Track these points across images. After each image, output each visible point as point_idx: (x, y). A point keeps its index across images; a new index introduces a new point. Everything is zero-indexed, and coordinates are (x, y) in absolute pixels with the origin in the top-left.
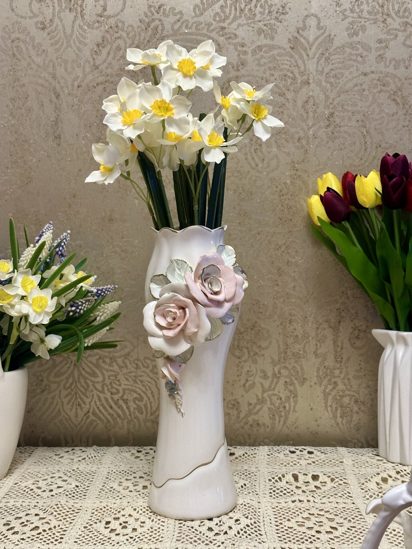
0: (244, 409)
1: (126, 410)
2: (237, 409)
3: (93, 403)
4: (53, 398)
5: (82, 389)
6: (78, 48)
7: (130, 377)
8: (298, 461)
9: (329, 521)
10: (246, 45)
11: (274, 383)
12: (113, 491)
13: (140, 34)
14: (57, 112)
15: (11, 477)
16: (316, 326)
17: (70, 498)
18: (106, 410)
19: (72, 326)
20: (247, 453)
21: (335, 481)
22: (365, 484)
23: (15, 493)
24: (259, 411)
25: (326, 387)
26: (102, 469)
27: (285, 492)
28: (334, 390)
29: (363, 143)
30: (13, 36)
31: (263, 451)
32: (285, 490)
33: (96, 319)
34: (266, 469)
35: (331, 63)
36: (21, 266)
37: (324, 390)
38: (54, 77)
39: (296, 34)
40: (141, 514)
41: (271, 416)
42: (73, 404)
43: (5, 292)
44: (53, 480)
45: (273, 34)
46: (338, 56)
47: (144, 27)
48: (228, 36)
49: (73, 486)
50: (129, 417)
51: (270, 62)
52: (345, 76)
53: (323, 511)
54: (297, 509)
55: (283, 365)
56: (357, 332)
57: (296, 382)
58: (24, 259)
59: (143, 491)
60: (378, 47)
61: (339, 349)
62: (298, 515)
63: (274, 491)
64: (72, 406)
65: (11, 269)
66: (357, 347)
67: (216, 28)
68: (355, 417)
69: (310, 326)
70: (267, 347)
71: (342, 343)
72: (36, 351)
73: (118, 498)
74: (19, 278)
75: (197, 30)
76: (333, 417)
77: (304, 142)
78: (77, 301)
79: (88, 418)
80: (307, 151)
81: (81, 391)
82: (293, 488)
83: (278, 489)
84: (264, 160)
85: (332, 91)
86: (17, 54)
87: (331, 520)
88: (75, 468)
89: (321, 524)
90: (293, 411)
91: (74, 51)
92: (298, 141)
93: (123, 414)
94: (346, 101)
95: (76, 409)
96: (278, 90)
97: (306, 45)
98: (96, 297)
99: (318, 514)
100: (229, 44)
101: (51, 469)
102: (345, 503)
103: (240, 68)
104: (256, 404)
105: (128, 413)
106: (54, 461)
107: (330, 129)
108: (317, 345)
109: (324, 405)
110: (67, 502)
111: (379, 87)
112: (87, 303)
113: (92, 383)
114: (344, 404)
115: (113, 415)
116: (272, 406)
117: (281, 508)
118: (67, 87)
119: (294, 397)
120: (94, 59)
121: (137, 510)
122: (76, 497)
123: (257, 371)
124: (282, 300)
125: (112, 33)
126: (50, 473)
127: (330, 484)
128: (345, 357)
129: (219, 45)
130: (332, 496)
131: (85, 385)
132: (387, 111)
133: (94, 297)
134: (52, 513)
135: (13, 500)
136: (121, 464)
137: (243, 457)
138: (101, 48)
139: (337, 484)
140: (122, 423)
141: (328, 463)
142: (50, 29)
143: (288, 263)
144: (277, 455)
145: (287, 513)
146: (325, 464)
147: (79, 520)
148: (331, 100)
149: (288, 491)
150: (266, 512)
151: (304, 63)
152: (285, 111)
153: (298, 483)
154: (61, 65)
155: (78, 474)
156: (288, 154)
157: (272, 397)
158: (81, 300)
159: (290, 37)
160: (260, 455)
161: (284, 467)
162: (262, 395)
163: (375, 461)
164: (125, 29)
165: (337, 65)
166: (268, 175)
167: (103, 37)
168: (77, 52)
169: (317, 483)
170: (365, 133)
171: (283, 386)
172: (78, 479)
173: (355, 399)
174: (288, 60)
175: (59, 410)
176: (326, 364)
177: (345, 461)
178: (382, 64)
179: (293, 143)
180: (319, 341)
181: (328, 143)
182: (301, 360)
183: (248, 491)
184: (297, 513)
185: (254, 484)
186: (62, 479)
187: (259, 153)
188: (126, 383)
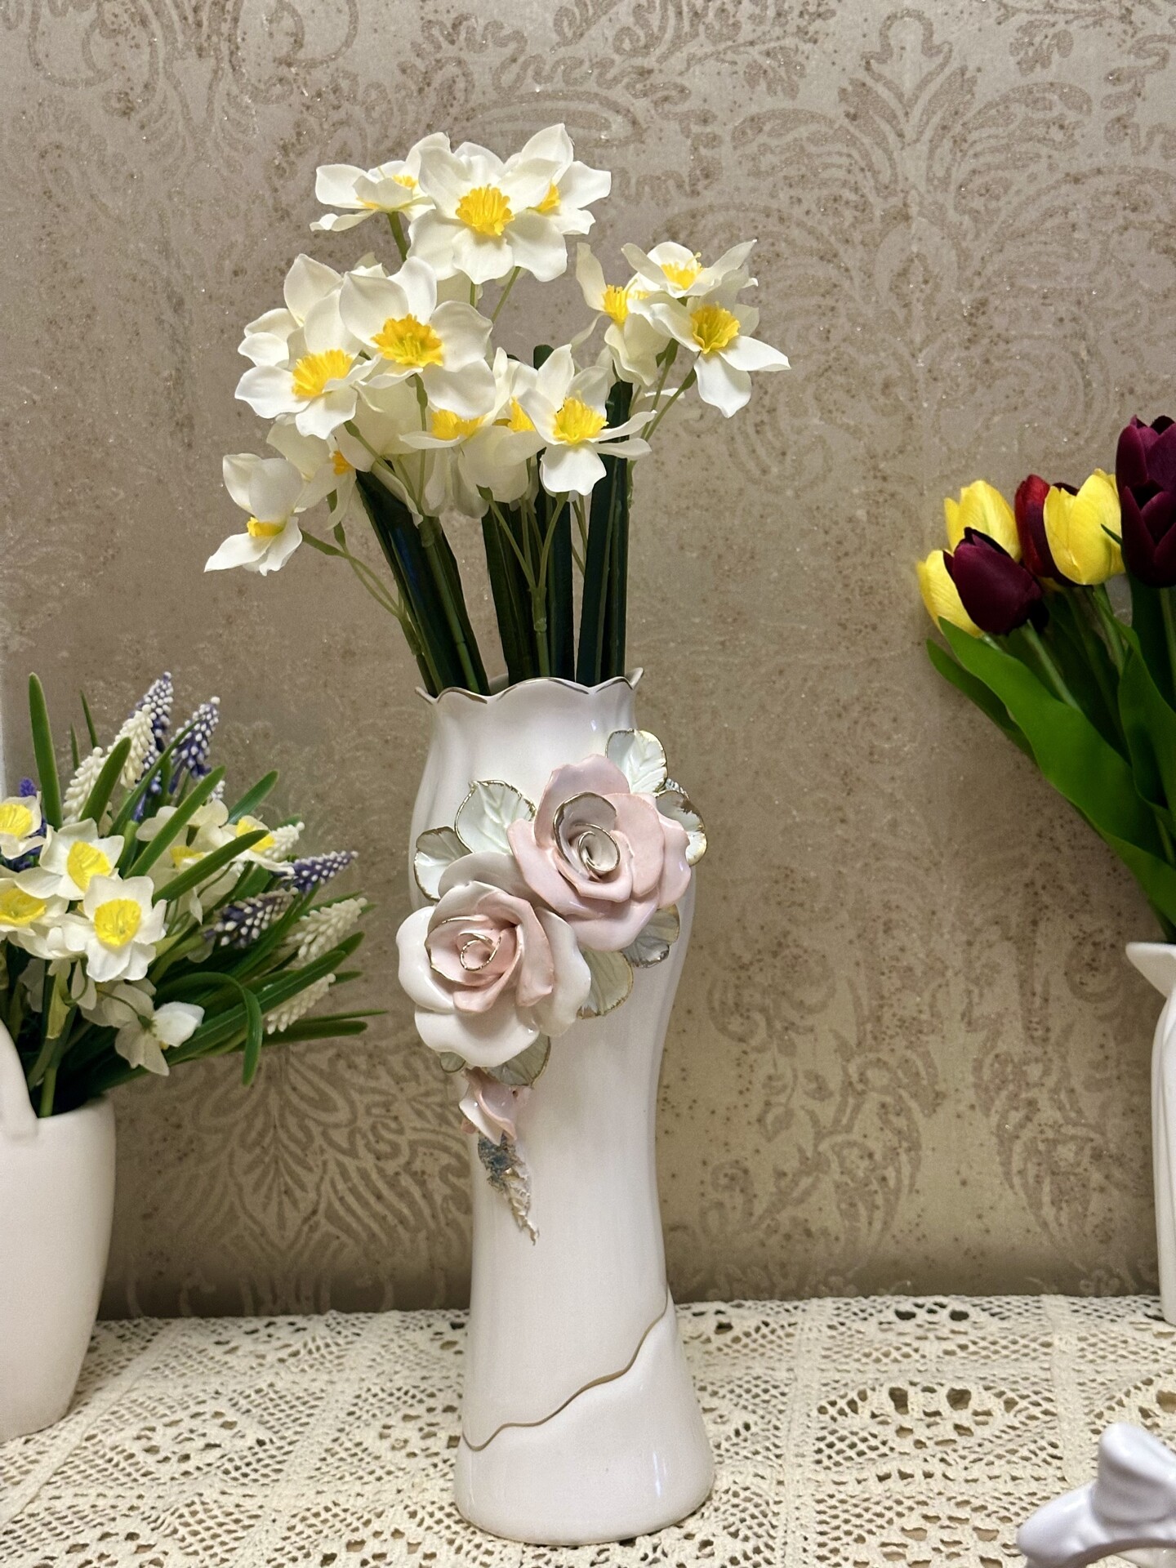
0: (765, 1188)
1: (422, 1203)
2: (742, 1191)
3: (326, 1187)
4: (213, 1176)
5: (293, 1147)
6: (229, 163)
7: (428, 1106)
8: (916, 1344)
9: (981, 1538)
10: (715, 117)
11: (848, 1111)
12: (361, 1455)
13: (403, 110)
14: (179, 351)
15: (79, 1418)
16: (964, 938)
17: (235, 1479)
18: (365, 1205)
19: (229, 978)
20: (766, 1324)
21: (1017, 1408)
22: (1107, 1414)
23: (82, 1468)
24: (807, 1193)
25: (1004, 1117)
26: (339, 1387)
27: (862, 1446)
28: (1030, 1125)
29: (1081, 386)
30: (43, 140)
31: (819, 1312)
32: (864, 1440)
33: (295, 955)
34: (818, 1374)
35: (971, 152)
36: (69, 812)
37: (999, 1126)
38: (166, 250)
39: (862, 75)
40: (429, 1528)
41: (843, 1206)
42: (270, 1189)
43: (22, 893)
44: (196, 1423)
45: (795, 78)
46: (993, 131)
47: (414, 88)
48: (660, 94)
49: (250, 1441)
50: (432, 1224)
51: (788, 162)
52: (1014, 188)
53: (968, 1508)
54: (889, 1503)
55: (872, 1056)
56: (1088, 950)
57: (913, 1104)
58: (78, 790)
59: (446, 1454)
60: (1110, 96)
61: (1038, 1001)
62: (890, 1522)
63: (831, 1446)
64: (268, 1197)
65: (37, 826)
66: (1092, 995)
67: (623, 74)
68: (1096, 1203)
69: (947, 937)
70: (824, 1005)
71: (1046, 983)
72: (129, 1053)
73: (372, 1478)
74: (60, 849)
75: (567, 83)
76: (1031, 1206)
77: (902, 393)
78: (240, 904)
79: (313, 1229)
80: (910, 419)
81: (291, 1153)
82: (888, 1433)
83: (842, 1439)
84: (784, 454)
85: (977, 236)
86: (55, 190)
87: (986, 1535)
88: (264, 1386)
89: (954, 1549)
90: (910, 1191)
91: (217, 170)
92: (883, 393)
93: (414, 1215)
94: (1022, 264)
95: (280, 1203)
96: (815, 244)
97: (893, 103)
98: (294, 890)
99: (951, 1518)
100: (666, 116)
101: (195, 1389)
102: (1037, 1479)
103: (700, 187)
104: (798, 1175)
105: (427, 1212)
106: (210, 1364)
107: (977, 351)
108: (969, 992)
109: (1000, 1170)
110: (223, 1493)
111: (1120, 214)
112: (269, 909)
113: (320, 1129)
114: (1062, 1164)
115: (384, 1218)
116: (846, 1179)
117: (843, 1502)
118: (203, 276)
119: (909, 1150)
120: (276, 190)
121: (419, 1516)
122: (253, 1476)
123: (795, 1077)
124: (858, 865)
125: (323, 109)
126: (191, 1403)
127: (1001, 1418)
128: (1057, 1025)
129: (634, 123)
130: (999, 1457)
131: (300, 1135)
132: (1147, 286)
133: (287, 889)
134: (175, 1531)
135: (72, 1490)
136: (398, 1368)
137: (754, 1336)
138: (292, 156)
139: (1022, 1417)
140: (413, 1241)
141: (1005, 1347)
142: (144, 112)
143: (871, 754)
144: (858, 1325)
145: (859, 1516)
146: (996, 1352)
147: (248, 1552)
148: (976, 264)
149: (873, 1442)
150: (797, 1514)
151: (890, 159)
152: (840, 305)
153: (907, 1417)
154: (183, 214)
155: (269, 1404)
156: (855, 432)
157: (845, 1152)
158: (252, 900)
159: (846, 84)
160: (806, 1328)
161: (872, 1367)
162: (816, 1146)
163: (1148, 1338)
164: (360, 97)
165: (988, 158)
166: (798, 497)
167: (298, 125)
168: (225, 172)
169: (964, 1417)
170: (1084, 354)
171: (876, 1120)
172: (267, 1418)
173: (1094, 1149)
174: (840, 154)
175: (232, 1208)
176: (1001, 1047)
177: (1056, 1342)
178: (1127, 143)
179: (870, 397)
180: (976, 981)
181: (973, 391)
182: (924, 1038)
183: (752, 1449)
184: (889, 1514)
185: (775, 1422)
186: (221, 1421)
187: (770, 435)
188: (419, 1124)
